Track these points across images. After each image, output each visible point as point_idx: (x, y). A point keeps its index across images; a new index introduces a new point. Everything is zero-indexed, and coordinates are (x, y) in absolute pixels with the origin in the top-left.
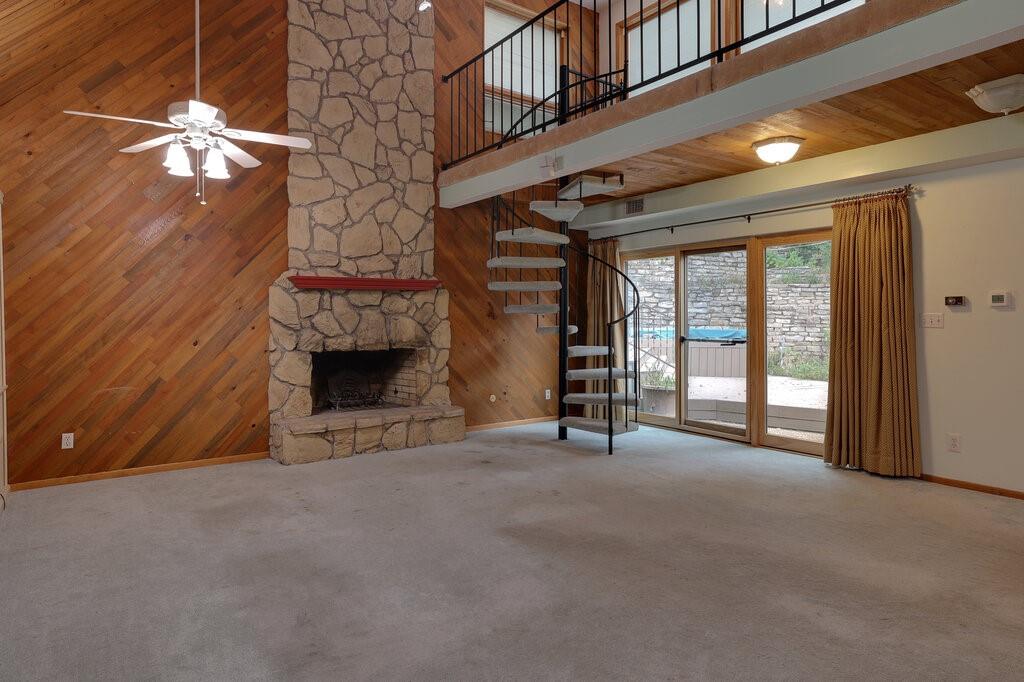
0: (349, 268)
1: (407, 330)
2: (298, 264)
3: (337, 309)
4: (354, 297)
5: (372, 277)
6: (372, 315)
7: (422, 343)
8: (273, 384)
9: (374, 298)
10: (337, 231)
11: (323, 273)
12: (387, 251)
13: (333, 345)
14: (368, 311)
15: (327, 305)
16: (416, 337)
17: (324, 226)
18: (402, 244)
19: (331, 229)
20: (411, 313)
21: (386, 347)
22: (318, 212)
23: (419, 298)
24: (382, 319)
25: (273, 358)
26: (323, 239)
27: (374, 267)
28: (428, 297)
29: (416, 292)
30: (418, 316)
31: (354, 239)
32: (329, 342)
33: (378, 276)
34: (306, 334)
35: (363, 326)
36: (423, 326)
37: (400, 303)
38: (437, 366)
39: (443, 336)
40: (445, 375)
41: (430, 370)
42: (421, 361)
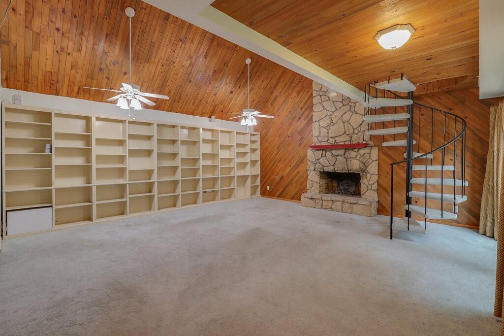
0: (332, 141)
1: (355, 165)
2: (315, 141)
3: (327, 157)
4: (334, 152)
5: (340, 144)
6: (340, 159)
7: (364, 171)
8: (308, 180)
9: (341, 152)
10: (328, 128)
11: (323, 144)
12: (347, 133)
13: (326, 169)
14: (339, 157)
15: (324, 155)
16: (360, 168)
17: (324, 127)
18: (354, 129)
19: (326, 128)
20: (358, 158)
21: (347, 172)
22: (321, 122)
23: (362, 151)
24: (345, 160)
25: (309, 172)
26: (324, 131)
27: (341, 140)
28: (367, 150)
29: (360, 149)
30: (361, 159)
31: (333, 131)
32: (325, 168)
33: (343, 143)
34: (317, 165)
35: (337, 163)
36: (364, 163)
37: (353, 154)
38: (371, 182)
39: (373, 168)
40: (375, 186)
41: (367, 184)
42: (363, 179)
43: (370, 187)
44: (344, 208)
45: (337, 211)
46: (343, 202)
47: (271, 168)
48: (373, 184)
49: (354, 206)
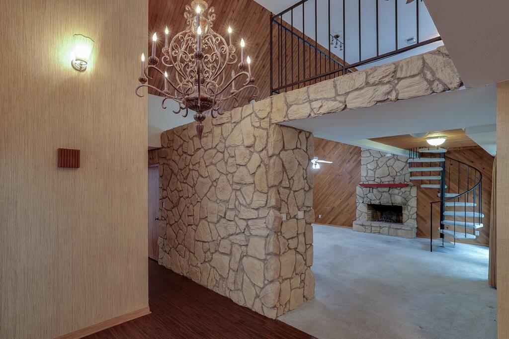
0: (378, 181)
1: (398, 200)
2: (363, 180)
3: (374, 193)
4: (380, 189)
5: (386, 183)
6: (386, 195)
7: (405, 204)
8: (357, 211)
9: (386, 189)
10: (374, 170)
11: (370, 183)
12: (391, 175)
13: (373, 202)
14: (384, 193)
15: (371, 191)
16: (402, 202)
17: (371, 169)
18: (397, 172)
19: (372, 170)
20: (400, 194)
21: (391, 205)
22: (368, 165)
23: (403, 190)
24: (389, 196)
25: (357, 204)
26: (371, 173)
27: (386, 180)
28: (408, 189)
29: (402, 188)
30: (403, 195)
31: (379, 173)
32: (372, 201)
33: (387, 183)
34: (365, 199)
35: (382, 198)
36: (405, 199)
37: (396, 191)
38: (411, 213)
39: (413, 203)
40: (415, 216)
41: (408, 214)
42: (404, 210)
43: (410, 217)
44: (390, 232)
45: (384, 234)
46: (390, 228)
47: (322, 200)
48: (413, 215)
49: (399, 231)
